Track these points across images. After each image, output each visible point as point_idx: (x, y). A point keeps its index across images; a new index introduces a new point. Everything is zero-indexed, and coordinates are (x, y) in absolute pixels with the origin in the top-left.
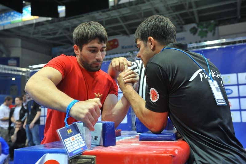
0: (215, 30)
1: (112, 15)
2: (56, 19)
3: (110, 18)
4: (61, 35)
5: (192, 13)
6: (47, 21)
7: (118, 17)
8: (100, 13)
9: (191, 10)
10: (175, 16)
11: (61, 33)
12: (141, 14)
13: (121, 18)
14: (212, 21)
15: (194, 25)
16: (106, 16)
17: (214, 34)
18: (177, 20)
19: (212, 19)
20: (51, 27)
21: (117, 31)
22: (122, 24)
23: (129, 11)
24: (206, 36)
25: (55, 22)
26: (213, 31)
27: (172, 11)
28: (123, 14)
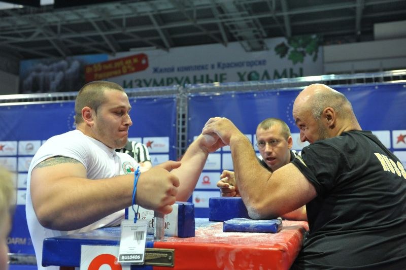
0: (317, 51)
1: (140, 10)
2: (32, 9)
3: (135, 15)
4: (40, 39)
5: (281, 19)
6: (14, 10)
7: (150, 14)
8: (118, 4)
9: (279, 14)
10: (251, 21)
11: (41, 35)
12: (191, 12)
13: (155, 16)
14: (314, 36)
15: (281, 40)
16: (128, 11)
17: (315, 59)
18: (256, 29)
19: (313, 33)
20: (20, 22)
21: (146, 40)
22: (157, 27)
23: (170, 6)
24: (302, 61)
25: (29, 13)
26: (314, 53)
27: (246, 13)
28: (160, 11)
